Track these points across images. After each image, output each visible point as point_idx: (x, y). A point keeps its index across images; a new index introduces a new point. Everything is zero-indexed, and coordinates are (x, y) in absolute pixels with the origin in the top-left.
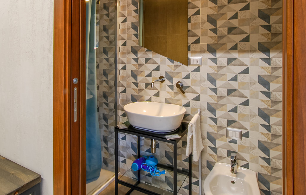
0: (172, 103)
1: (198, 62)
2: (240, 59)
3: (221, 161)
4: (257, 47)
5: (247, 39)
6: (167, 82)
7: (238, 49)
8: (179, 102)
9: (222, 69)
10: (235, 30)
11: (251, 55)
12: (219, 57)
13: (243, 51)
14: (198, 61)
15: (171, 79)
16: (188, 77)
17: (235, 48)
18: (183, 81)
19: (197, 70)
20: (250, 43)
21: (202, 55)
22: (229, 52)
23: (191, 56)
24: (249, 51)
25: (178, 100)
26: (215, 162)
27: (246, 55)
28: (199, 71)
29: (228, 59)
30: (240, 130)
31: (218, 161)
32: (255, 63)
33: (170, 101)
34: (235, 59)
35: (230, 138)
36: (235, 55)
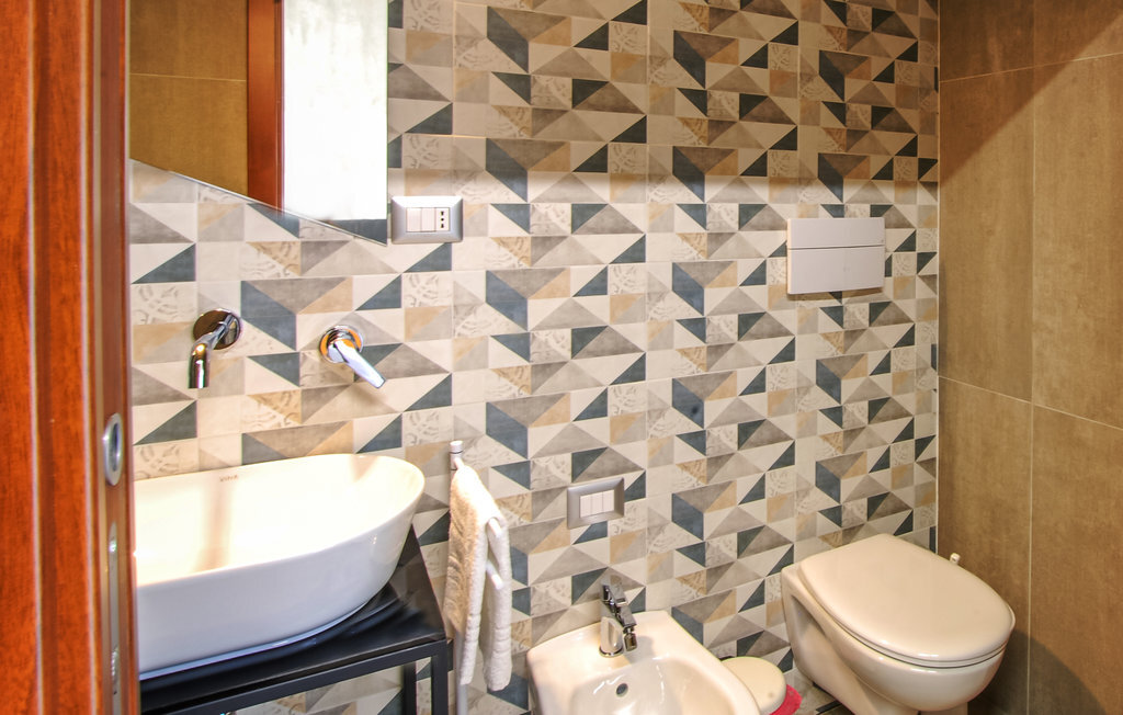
0: (290, 450)
1: (446, 223)
2: (618, 207)
3: (546, 635)
4: (667, 162)
5: (636, 134)
6: (254, 340)
7: (611, 167)
8: (337, 437)
9: (549, 249)
10: (599, 91)
11: (651, 191)
12: (539, 200)
13: (625, 178)
14: (446, 216)
15: (278, 320)
16: (389, 298)
17: (597, 164)
18: (360, 321)
19: (439, 261)
20: (647, 147)
21: (463, 189)
22: (576, 181)
23: (408, 193)
24: (645, 179)
25: (331, 429)
26: (525, 647)
27: (634, 190)
28: (447, 267)
29: (575, 207)
30: (615, 479)
31: (534, 643)
32: (661, 223)
33: (278, 447)
34: (599, 207)
35: (580, 522)
36: (599, 191)
